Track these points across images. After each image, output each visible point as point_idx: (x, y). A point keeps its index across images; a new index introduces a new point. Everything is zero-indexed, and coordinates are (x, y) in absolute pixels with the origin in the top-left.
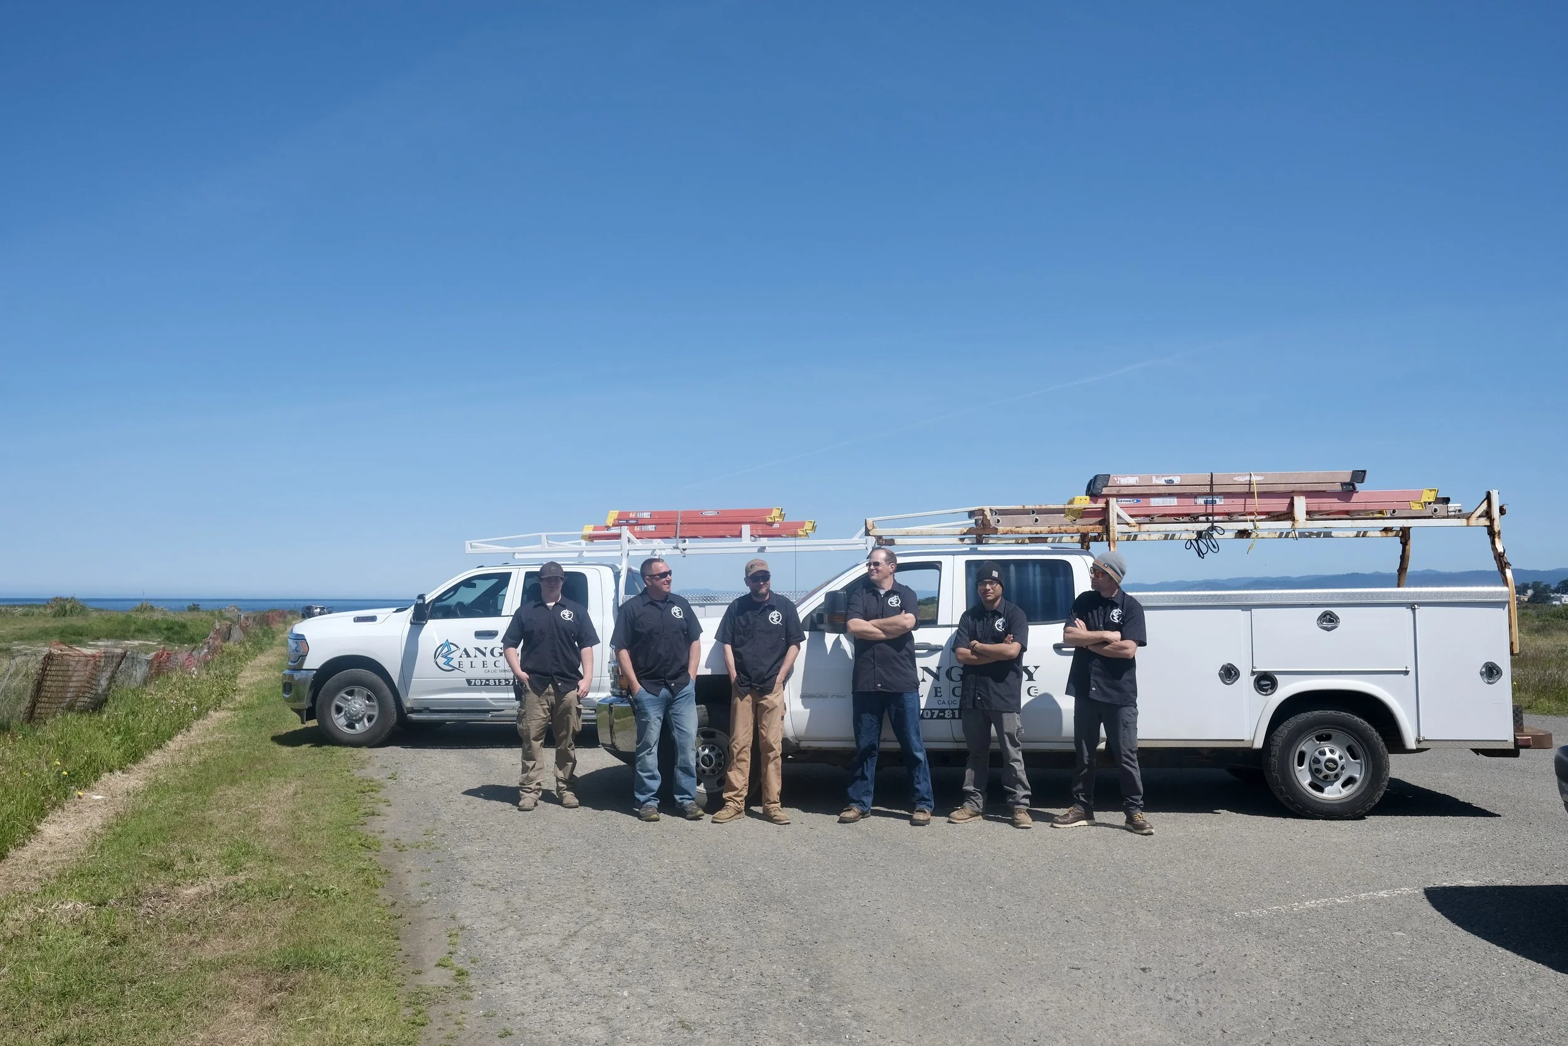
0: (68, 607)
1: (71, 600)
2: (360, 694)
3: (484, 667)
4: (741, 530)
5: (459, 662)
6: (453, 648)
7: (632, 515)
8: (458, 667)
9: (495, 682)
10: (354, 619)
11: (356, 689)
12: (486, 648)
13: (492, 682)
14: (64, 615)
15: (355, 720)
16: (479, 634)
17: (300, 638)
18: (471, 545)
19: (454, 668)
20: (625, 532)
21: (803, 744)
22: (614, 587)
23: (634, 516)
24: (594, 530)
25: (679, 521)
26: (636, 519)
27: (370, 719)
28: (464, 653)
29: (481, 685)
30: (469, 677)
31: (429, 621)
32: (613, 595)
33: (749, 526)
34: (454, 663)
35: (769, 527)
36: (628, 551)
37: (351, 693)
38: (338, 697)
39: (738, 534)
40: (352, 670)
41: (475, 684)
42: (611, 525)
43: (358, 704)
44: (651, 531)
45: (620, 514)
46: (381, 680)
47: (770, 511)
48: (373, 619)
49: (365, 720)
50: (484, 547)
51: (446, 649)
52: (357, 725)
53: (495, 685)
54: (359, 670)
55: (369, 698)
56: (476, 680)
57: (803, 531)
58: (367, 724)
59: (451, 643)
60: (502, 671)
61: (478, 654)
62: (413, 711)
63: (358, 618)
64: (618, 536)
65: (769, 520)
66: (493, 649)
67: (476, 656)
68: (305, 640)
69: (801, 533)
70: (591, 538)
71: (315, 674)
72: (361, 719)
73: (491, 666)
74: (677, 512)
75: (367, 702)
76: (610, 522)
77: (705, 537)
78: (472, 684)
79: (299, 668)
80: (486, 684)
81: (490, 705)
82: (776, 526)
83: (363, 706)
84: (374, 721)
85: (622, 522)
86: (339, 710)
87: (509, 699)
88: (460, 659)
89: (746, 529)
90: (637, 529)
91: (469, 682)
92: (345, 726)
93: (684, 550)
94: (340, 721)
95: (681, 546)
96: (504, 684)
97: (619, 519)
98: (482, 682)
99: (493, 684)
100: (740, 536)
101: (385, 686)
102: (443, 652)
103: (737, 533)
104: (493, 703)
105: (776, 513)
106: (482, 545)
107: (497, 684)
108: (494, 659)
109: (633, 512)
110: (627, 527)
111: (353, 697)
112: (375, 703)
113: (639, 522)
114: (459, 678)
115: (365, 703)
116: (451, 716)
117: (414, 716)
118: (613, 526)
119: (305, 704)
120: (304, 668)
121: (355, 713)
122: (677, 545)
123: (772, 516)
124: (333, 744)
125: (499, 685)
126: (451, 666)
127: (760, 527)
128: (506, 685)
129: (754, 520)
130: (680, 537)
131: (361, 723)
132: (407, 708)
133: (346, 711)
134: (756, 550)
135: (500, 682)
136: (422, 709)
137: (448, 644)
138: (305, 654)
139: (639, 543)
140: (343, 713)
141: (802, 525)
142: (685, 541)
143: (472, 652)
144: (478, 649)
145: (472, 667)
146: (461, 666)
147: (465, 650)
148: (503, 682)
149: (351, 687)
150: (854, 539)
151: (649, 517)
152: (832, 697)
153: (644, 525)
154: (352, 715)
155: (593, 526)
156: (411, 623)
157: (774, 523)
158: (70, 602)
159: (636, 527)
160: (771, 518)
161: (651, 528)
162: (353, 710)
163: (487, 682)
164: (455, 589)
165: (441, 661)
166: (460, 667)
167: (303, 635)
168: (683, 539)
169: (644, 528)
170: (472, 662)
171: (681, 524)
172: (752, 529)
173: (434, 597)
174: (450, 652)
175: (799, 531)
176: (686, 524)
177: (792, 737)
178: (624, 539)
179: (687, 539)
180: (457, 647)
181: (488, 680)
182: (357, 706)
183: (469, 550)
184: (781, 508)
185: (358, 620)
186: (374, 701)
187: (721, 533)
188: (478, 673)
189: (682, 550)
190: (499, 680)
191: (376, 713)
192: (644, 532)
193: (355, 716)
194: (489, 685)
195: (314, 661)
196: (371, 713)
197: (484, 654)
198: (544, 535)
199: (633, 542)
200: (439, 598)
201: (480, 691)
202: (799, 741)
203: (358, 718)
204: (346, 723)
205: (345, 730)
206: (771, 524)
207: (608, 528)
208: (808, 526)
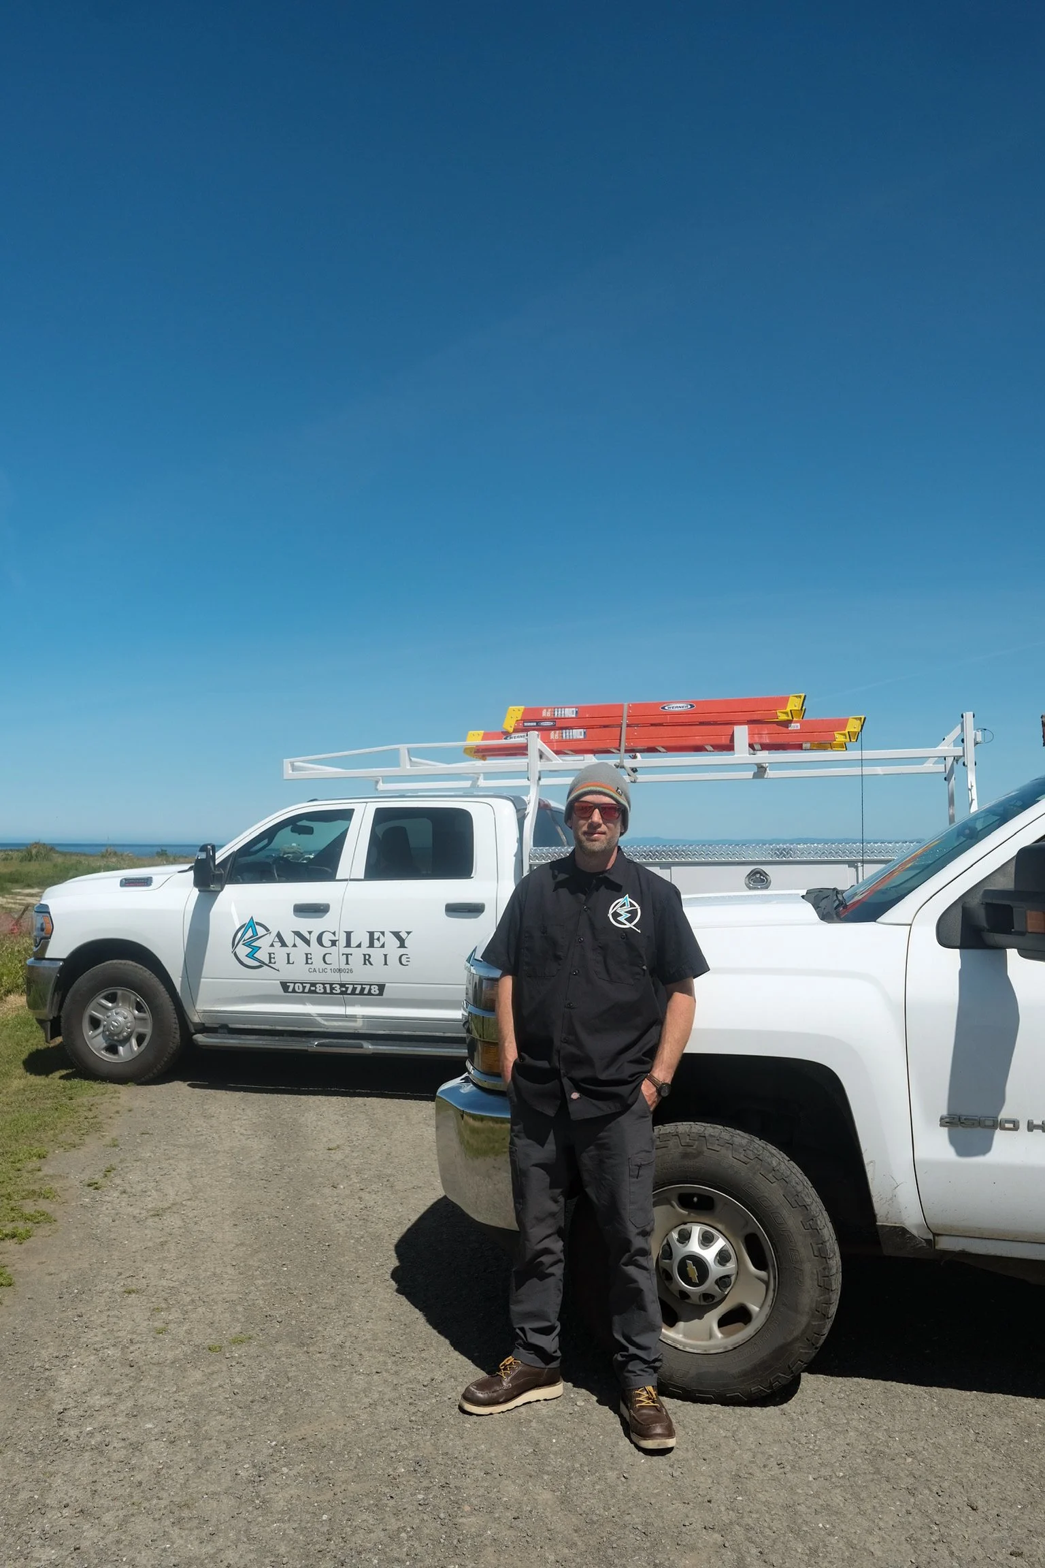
0: (34, 852)
1: (37, 844)
2: (126, 999)
3: (307, 963)
4: (732, 736)
5: (270, 954)
6: (261, 931)
7: (545, 714)
8: (267, 962)
9: (325, 988)
10: (121, 881)
11: (119, 992)
12: (310, 933)
13: (320, 988)
14: (30, 861)
15: (116, 1041)
16: (303, 910)
17: (44, 910)
18: (292, 765)
19: (262, 964)
20: (535, 741)
21: (944, 1244)
22: (516, 835)
23: (549, 715)
24: (485, 737)
25: (625, 722)
26: (554, 720)
27: (140, 1039)
28: (277, 939)
29: (303, 992)
30: (285, 978)
31: (226, 885)
32: (514, 847)
33: (745, 728)
34: (262, 955)
35: (783, 729)
36: (540, 772)
37: (112, 998)
38: (93, 1004)
39: (728, 742)
40: (115, 961)
41: (293, 991)
42: (511, 730)
43: (122, 1016)
44: (580, 740)
45: (526, 711)
46: (156, 979)
47: (784, 701)
48: (146, 882)
49: (134, 1041)
50: (313, 769)
51: (250, 933)
52: (121, 1049)
53: (325, 992)
54: (123, 962)
55: (139, 1007)
56: (295, 983)
57: (844, 735)
58: (135, 1048)
59: (258, 924)
60: (335, 971)
61: (299, 941)
62: (203, 1029)
63: (126, 879)
64: (521, 750)
65: (782, 717)
66: (324, 932)
67: (295, 946)
68: (49, 913)
69: (839, 738)
70: (483, 753)
71: (62, 968)
72: (126, 1040)
73: (317, 962)
74: (621, 706)
75: (136, 1012)
76: (509, 725)
77: (670, 749)
78: (290, 990)
79: (40, 957)
80: (311, 991)
81: (320, 1025)
82: (795, 726)
83: (130, 1018)
84: (145, 1044)
85: (529, 724)
86: (95, 1023)
87: (346, 1016)
88: (271, 950)
89: (741, 734)
90: (554, 735)
91: (285, 986)
92: (103, 1049)
93: (634, 770)
94: (95, 1041)
95: (629, 763)
96: (339, 991)
97: (524, 720)
98: (304, 987)
99: (322, 991)
100: (729, 747)
101: (162, 988)
102: (247, 937)
103: (724, 741)
104: (323, 1022)
105: (794, 704)
106: (310, 766)
107: (328, 991)
108: (324, 951)
109: (547, 709)
110: (537, 733)
111: (115, 1004)
112: (147, 1015)
113: (560, 725)
114: (268, 980)
115: (133, 1014)
116: (257, 1042)
117: (200, 1038)
118: (516, 731)
119: (48, 1012)
120: (46, 957)
121: (118, 1030)
122: (622, 762)
123: (788, 710)
124: (86, 1078)
125: (331, 993)
126: (257, 960)
127: (765, 729)
128: (342, 993)
129: (755, 717)
130: (627, 751)
131: (128, 1044)
132: (195, 1024)
133: (104, 1026)
134: (750, 774)
135: (332, 989)
136: (217, 1026)
137: (252, 924)
138: (49, 935)
139: (558, 762)
140: (101, 1029)
141: (842, 724)
142: (635, 757)
143: (289, 938)
144: (298, 934)
145: (289, 963)
146: (273, 960)
147: (279, 935)
148: (338, 989)
149: (112, 987)
150: (939, 748)
151: (574, 716)
152: (1031, 1127)
153: (566, 728)
154: (112, 1034)
155: (483, 732)
156: (199, 891)
157: (790, 722)
158: (35, 847)
159: (553, 732)
160: (786, 713)
161: (578, 734)
162: (113, 1026)
163: (313, 988)
164: (270, 834)
165: (243, 951)
166: (270, 962)
167: (47, 906)
168: (631, 754)
169: (567, 734)
170: (288, 955)
171: (628, 726)
172: (751, 734)
173: (236, 848)
174: (256, 937)
175: (837, 736)
176: (637, 725)
177: (918, 1227)
178: (533, 752)
179: (638, 755)
180: (267, 930)
181: (313, 985)
182: (120, 1019)
183: (289, 773)
184: (803, 695)
185: (127, 883)
186: (145, 1012)
187: (697, 741)
188: (298, 972)
189: (631, 773)
190: (331, 985)
191: (148, 1030)
192: (566, 741)
193: (118, 1035)
194: (315, 992)
195: (60, 947)
196: (141, 1030)
197: (307, 942)
198: (403, 748)
199: (548, 760)
200: (246, 850)
201: (302, 1002)
202: (935, 1235)
203: (121, 1037)
204: (105, 1045)
205: (102, 1054)
206: (786, 724)
207: (506, 734)
208: (853, 726)
